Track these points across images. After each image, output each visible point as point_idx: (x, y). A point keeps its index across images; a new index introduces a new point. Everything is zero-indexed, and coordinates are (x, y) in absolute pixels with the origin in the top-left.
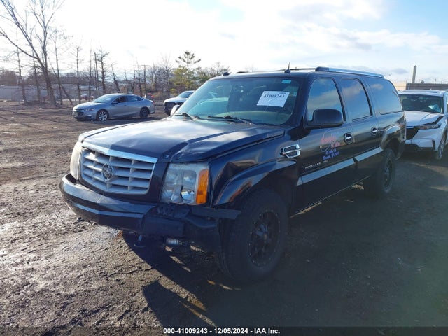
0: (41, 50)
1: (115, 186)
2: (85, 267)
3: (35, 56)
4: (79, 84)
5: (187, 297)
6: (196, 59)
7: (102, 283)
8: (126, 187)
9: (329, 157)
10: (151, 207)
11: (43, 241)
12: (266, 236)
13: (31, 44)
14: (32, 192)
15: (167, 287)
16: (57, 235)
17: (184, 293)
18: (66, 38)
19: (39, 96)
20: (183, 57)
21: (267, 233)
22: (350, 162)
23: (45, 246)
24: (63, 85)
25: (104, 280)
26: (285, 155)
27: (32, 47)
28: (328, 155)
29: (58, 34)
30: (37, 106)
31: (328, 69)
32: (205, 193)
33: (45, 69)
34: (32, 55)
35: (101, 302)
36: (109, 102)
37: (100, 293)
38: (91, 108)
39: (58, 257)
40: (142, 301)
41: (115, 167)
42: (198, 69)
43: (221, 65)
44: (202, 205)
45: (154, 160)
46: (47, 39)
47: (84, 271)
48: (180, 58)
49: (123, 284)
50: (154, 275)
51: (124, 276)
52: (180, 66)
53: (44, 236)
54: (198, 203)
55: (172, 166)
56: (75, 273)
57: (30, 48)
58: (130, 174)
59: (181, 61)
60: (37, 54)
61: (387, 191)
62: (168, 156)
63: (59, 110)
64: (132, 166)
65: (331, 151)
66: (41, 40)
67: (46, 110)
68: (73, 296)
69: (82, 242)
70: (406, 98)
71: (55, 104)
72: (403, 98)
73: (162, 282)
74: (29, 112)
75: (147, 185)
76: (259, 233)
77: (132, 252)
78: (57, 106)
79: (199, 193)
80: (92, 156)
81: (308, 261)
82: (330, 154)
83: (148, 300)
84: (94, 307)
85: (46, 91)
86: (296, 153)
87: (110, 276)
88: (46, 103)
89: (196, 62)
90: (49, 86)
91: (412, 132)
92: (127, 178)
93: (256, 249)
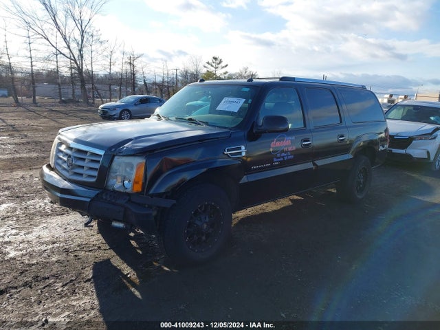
0: (78, 53)
1: (76, 174)
2: (54, 243)
3: (72, 58)
4: (110, 85)
5: (128, 274)
6: (223, 64)
7: (62, 257)
8: (81, 175)
9: (282, 159)
10: (97, 192)
11: (28, 220)
12: (205, 226)
13: (69, 47)
14: (37, 179)
15: (115, 265)
16: (41, 216)
17: (127, 270)
18: (101, 42)
19: (73, 95)
20: (210, 61)
21: (206, 223)
22: (309, 165)
23: (28, 224)
24: (96, 85)
25: (64, 255)
26: (227, 154)
27: (70, 50)
28: (279, 158)
29: (95, 38)
30: (71, 104)
31: (294, 78)
32: (141, 183)
33: (80, 70)
34: (69, 56)
35: (54, 272)
36: (132, 102)
37: (56, 265)
38: (115, 108)
39: (34, 233)
40: (89, 273)
41: (75, 157)
42: (225, 73)
43: (248, 71)
44: (138, 193)
45: (102, 153)
46: (84, 42)
47: (51, 246)
48: (208, 63)
49: (79, 259)
50: (109, 254)
51: (83, 253)
52: (208, 71)
53: (30, 217)
54: (135, 190)
55: (116, 158)
56: (44, 247)
57: (68, 51)
58: (85, 164)
59: (209, 66)
60: (74, 57)
61: (360, 197)
62: (113, 150)
63: (89, 108)
64: (87, 157)
65: (283, 154)
66: (78, 43)
67: (79, 108)
68: (33, 265)
69: (60, 223)
70: (412, 108)
71: (88, 102)
72: (407, 108)
73: (112, 261)
74: (62, 109)
75: (96, 173)
76: (198, 223)
77: (100, 235)
78: (89, 104)
79: (136, 182)
80: (63, 148)
81: (252, 252)
82: (283, 157)
83: (94, 273)
84: (47, 275)
85: (80, 90)
86: (240, 153)
87: (71, 252)
88: (78, 102)
89: (223, 67)
90: (83, 86)
91: (405, 142)
92: (83, 167)
93: (195, 236)
